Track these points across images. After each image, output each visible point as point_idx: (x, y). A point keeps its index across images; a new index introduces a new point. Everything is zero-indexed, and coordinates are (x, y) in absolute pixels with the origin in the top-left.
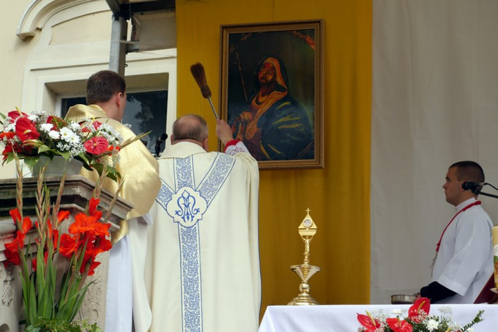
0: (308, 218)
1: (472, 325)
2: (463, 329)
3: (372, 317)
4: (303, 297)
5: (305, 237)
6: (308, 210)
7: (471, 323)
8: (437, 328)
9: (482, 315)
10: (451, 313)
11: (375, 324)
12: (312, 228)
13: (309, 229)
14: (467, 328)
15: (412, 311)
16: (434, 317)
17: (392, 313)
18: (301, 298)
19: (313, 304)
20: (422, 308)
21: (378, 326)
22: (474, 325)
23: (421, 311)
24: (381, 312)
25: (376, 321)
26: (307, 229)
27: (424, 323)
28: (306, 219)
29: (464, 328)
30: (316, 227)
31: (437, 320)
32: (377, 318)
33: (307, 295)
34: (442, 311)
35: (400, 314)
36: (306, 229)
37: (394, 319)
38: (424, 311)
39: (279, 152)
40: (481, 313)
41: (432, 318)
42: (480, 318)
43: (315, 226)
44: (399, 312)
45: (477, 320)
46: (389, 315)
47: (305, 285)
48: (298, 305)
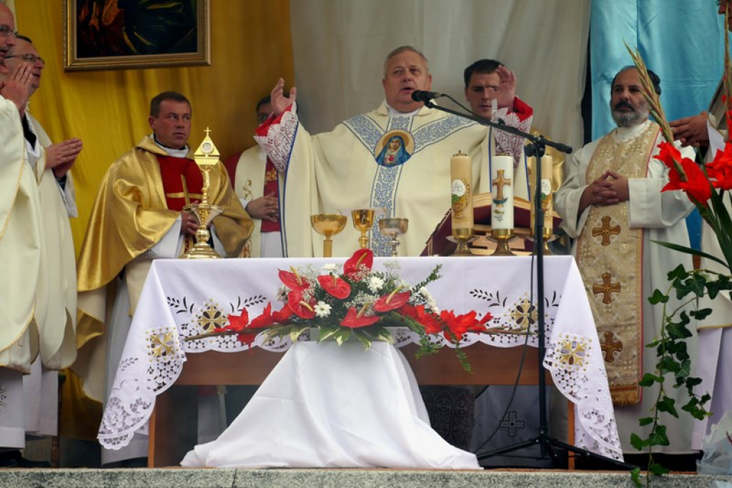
0: (208, 140)
1: (426, 283)
2: (415, 289)
3: (298, 274)
4: (200, 247)
5: (203, 166)
6: (208, 131)
7: (426, 281)
8: (382, 288)
9: (439, 270)
10: (399, 268)
11: (301, 283)
12: (213, 154)
13: (209, 156)
14: (420, 287)
15: (349, 267)
16: (378, 273)
17: (324, 269)
18: (199, 249)
19: (215, 257)
20: (362, 263)
21: (306, 286)
22: (429, 283)
23: (362, 266)
24: (309, 267)
25: (302, 278)
26: (207, 156)
27: (364, 280)
28: (204, 142)
29: (417, 287)
30: (218, 153)
31: (382, 278)
32: (304, 276)
33: (207, 245)
34: (387, 266)
35: (334, 270)
36: (204, 156)
37: (327, 276)
38: (366, 265)
39: (149, 44)
40: (438, 267)
41: (375, 275)
42: (437, 274)
43: (216, 152)
44: (333, 268)
45: (433, 277)
46: (319, 272)
47: (204, 232)
48: (195, 258)
